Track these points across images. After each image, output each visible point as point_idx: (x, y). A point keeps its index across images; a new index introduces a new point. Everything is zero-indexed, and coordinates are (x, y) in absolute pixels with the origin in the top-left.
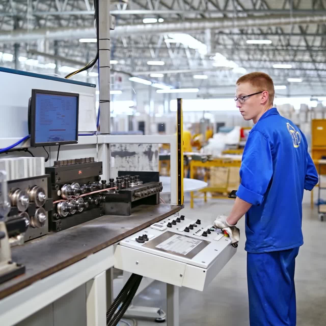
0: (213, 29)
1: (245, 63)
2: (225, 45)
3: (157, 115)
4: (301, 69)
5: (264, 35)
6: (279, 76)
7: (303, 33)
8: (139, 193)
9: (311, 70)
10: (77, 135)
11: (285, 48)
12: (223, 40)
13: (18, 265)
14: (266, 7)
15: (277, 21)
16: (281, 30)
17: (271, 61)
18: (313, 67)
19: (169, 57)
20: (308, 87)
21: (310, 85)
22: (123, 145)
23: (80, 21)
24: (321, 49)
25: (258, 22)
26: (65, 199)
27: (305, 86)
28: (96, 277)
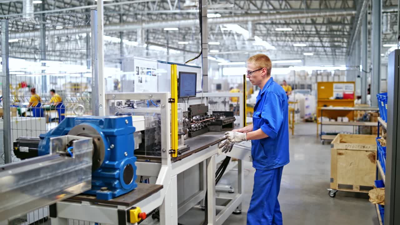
0: (253, 21)
1: (274, 43)
2: (261, 31)
3: (215, 78)
4: (312, 46)
5: (287, 24)
6: (298, 51)
7: (314, 23)
8: (226, 121)
9: (319, 47)
10: (196, 92)
11: (301, 33)
12: (260, 28)
13: (187, 146)
14: (289, 7)
15: (296, 16)
16: (299, 21)
17: (292, 41)
18: (321, 45)
19: (222, 38)
20: (318, 59)
21: (319, 57)
22: (211, 98)
23: (164, 16)
24: (326, 33)
25: (283, 16)
26: (194, 123)
27: (316, 58)
28: (212, 156)
